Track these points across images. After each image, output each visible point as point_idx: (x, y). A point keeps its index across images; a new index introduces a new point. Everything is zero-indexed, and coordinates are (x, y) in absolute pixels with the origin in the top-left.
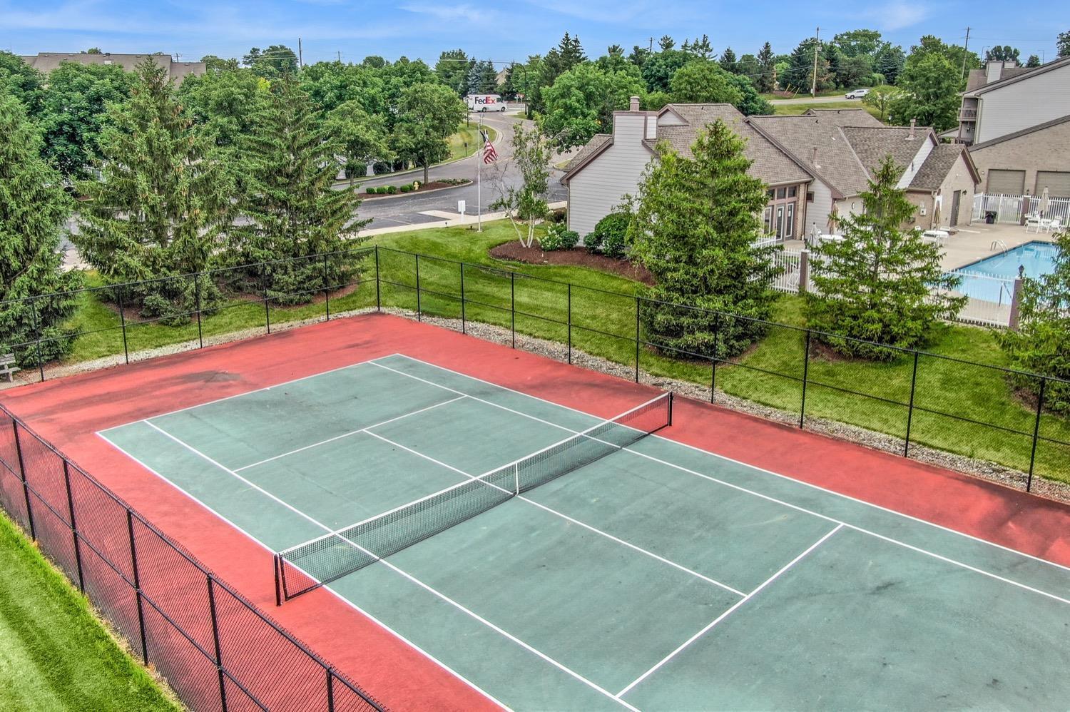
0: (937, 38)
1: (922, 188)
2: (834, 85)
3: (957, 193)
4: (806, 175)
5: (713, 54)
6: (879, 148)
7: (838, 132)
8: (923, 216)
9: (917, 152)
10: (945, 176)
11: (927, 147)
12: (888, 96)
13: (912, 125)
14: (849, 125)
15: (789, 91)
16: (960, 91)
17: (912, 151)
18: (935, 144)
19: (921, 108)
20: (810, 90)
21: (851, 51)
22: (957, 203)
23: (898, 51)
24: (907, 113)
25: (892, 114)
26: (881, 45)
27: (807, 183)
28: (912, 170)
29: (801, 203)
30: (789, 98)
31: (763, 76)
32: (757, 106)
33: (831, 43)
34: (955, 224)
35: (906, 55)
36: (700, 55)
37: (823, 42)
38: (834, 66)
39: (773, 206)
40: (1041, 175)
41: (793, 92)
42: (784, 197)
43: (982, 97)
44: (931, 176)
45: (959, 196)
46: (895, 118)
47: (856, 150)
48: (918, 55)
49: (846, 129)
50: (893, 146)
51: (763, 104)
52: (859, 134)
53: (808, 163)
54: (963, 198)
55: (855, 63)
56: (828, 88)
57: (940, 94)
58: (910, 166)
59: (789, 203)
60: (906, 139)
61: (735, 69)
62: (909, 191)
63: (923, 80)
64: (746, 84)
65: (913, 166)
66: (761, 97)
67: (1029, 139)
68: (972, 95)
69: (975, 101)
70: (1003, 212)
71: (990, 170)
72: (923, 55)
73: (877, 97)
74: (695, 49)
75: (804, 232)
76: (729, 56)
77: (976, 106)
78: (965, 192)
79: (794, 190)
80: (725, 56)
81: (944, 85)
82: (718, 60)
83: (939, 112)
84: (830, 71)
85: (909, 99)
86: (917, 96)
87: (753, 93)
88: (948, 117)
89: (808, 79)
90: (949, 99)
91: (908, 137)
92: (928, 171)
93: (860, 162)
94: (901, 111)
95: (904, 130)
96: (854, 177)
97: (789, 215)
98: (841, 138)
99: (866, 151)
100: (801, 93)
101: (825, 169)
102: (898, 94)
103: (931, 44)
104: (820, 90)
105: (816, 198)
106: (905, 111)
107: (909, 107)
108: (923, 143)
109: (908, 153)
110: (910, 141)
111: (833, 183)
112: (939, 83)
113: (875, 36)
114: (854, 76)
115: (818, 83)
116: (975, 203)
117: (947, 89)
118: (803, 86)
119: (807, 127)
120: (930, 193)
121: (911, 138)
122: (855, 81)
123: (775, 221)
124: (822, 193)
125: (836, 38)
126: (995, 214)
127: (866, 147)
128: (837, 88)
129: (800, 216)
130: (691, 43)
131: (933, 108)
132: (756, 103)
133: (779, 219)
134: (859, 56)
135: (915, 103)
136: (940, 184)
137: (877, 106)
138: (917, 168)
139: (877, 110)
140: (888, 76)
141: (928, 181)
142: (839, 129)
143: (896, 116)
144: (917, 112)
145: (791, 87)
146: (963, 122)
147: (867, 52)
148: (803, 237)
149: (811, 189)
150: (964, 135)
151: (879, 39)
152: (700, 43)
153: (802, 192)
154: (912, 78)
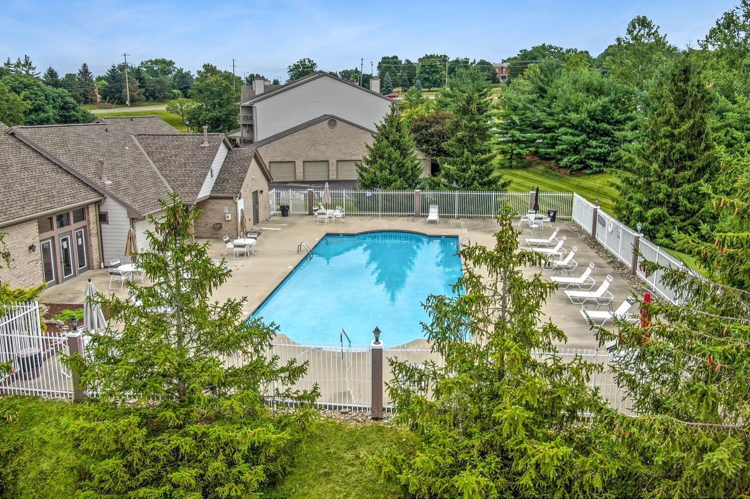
0: (214, 66)
1: (224, 193)
2: (144, 98)
3: (255, 194)
4: (93, 194)
5: (36, 71)
6: (176, 156)
7: (132, 140)
8: (228, 221)
9: (214, 158)
10: (243, 181)
11: (222, 152)
12: (185, 106)
13: (205, 131)
14: (144, 132)
15: (109, 102)
16: (236, 102)
17: (209, 158)
18: (229, 149)
19: (210, 114)
20: (125, 101)
21: (155, 74)
22: (256, 203)
23: (189, 74)
24: (201, 118)
25: (189, 120)
26: (176, 70)
27: (98, 204)
28: (212, 176)
29: (93, 228)
30: (110, 108)
31: (85, 90)
32: (79, 115)
33: (139, 67)
34: (258, 222)
35: (194, 78)
36: (24, 72)
37: (133, 66)
38: (142, 83)
39: (53, 238)
40: (307, 164)
41: (113, 103)
42: (69, 224)
43: (255, 105)
44: (230, 181)
45: (257, 196)
46: (192, 123)
47: (152, 159)
48: (202, 76)
49: (140, 137)
50: (190, 153)
51: (85, 113)
52: (154, 142)
53: (96, 180)
54: (261, 198)
55: (158, 82)
56: (140, 100)
57: (223, 103)
58: (209, 173)
59: (75, 230)
60: (201, 145)
61: (57, 84)
62: (211, 198)
63: (209, 93)
64: (65, 96)
65: (211, 172)
66: (83, 108)
67: (294, 137)
68: (247, 103)
69: (250, 108)
70: (293, 204)
71: (270, 162)
72: (206, 77)
73: (177, 106)
74: (19, 67)
75: (102, 258)
76: (52, 73)
77: (251, 112)
78: (262, 192)
79: (81, 213)
80: (48, 73)
81: (225, 96)
82: (42, 76)
83: (224, 117)
84: (140, 87)
85: (200, 108)
86: (206, 105)
87: (73, 104)
88: (231, 121)
89: (123, 93)
90: (231, 107)
91: (202, 143)
92: (226, 176)
93: (158, 172)
94: (196, 117)
95: (198, 137)
96: (153, 190)
97: (80, 243)
98: (135, 146)
99: (163, 159)
100: (119, 104)
101: (117, 184)
102: (192, 105)
103: (210, 69)
104: (134, 102)
105: (110, 217)
106: (199, 117)
107: (201, 114)
108: (218, 149)
109: (205, 160)
110: (205, 147)
111: (128, 200)
112: (221, 96)
113: (171, 63)
114: (159, 92)
115: (131, 96)
116: (271, 199)
117: (227, 99)
118: (119, 98)
119: (94, 136)
120: (232, 198)
121: (206, 144)
122: (160, 95)
123: (60, 255)
124: (117, 213)
125: (142, 63)
126: (288, 207)
127: (163, 155)
128: (147, 100)
129: (94, 241)
130: (14, 61)
131: (219, 114)
132: (77, 112)
133: (66, 251)
134: (161, 77)
135: (206, 111)
136: (240, 188)
137: (179, 113)
138: (216, 174)
139: (179, 116)
140: (184, 92)
141: (228, 186)
142: (133, 137)
143: (193, 121)
144: (208, 118)
145: (111, 99)
146: (243, 125)
147: (167, 74)
148: (102, 264)
149: (103, 209)
150: (246, 135)
151: (174, 66)
152: (23, 62)
153: (92, 215)
154: (200, 91)
